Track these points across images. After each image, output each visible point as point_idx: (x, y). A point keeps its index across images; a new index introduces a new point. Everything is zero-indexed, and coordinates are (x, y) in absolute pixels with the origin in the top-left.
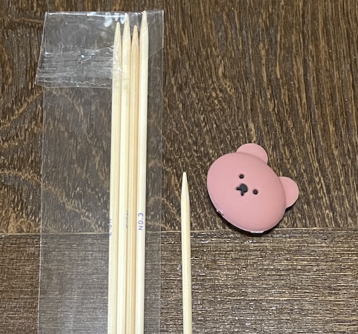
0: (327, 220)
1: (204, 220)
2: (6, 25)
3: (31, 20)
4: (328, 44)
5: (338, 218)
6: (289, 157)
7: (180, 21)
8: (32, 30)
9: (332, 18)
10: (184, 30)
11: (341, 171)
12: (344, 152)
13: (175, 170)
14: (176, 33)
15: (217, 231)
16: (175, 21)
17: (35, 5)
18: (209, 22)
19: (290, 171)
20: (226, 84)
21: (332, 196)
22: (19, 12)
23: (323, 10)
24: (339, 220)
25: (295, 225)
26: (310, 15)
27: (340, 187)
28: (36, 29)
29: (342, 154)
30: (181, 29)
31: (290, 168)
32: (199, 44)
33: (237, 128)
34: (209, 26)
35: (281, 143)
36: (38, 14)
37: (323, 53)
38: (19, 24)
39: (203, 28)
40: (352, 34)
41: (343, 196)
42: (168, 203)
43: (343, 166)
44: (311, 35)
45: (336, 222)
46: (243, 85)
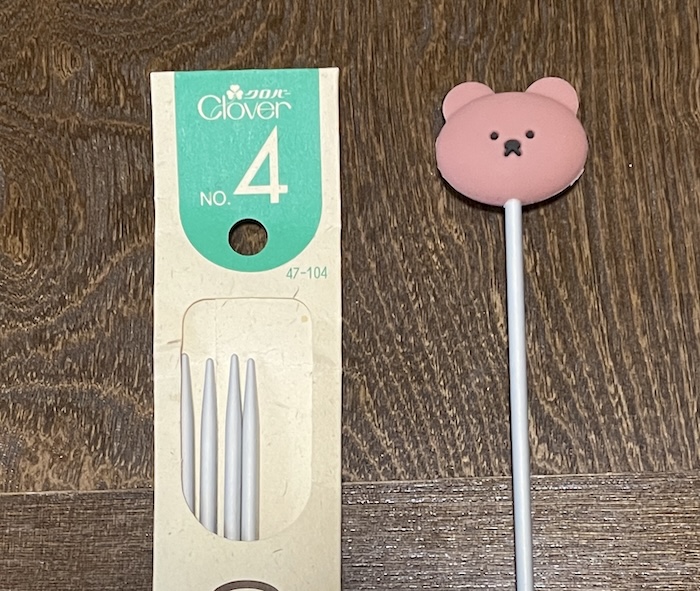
0: (630, 460)
1: (416, 462)
2: (72, 131)
3: (115, 122)
4: (626, 154)
5: (649, 455)
6: (562, 351)
7: (371, 119)
8: (117, 137)
9: (632, 110)
10: (377, 135)
11: (652, 373)
12: (658, 340)
13: (365, 377)
14: (364, 140)
15: (440, 480)
16: (362, 119)
17: (121, 96)
18: (421, 120)
19: (564, 375)
20: (450, 227)
21: (639, 418)
22: (95, 108)
23: (616, 96)
24: (651, 459)
25: (575, 468)
26: (594, 104)
27: (653, 402)
28: (123, 139)
29: (655, 345)
30: (372, 133)
31: (565, 370)
32: (404, 157)
33: (471, 303)
34: (419, 128)
35: (547, 328)
36: (127, 112)
37: (617, 169)
38: (95, 130)
39: (410, 130)
40: (668, 135)
41: (656, 417)
42: (354, 434)
43: (656, 364)
44: (597, 139)
45: (646, 461)
46: (481, 229)
